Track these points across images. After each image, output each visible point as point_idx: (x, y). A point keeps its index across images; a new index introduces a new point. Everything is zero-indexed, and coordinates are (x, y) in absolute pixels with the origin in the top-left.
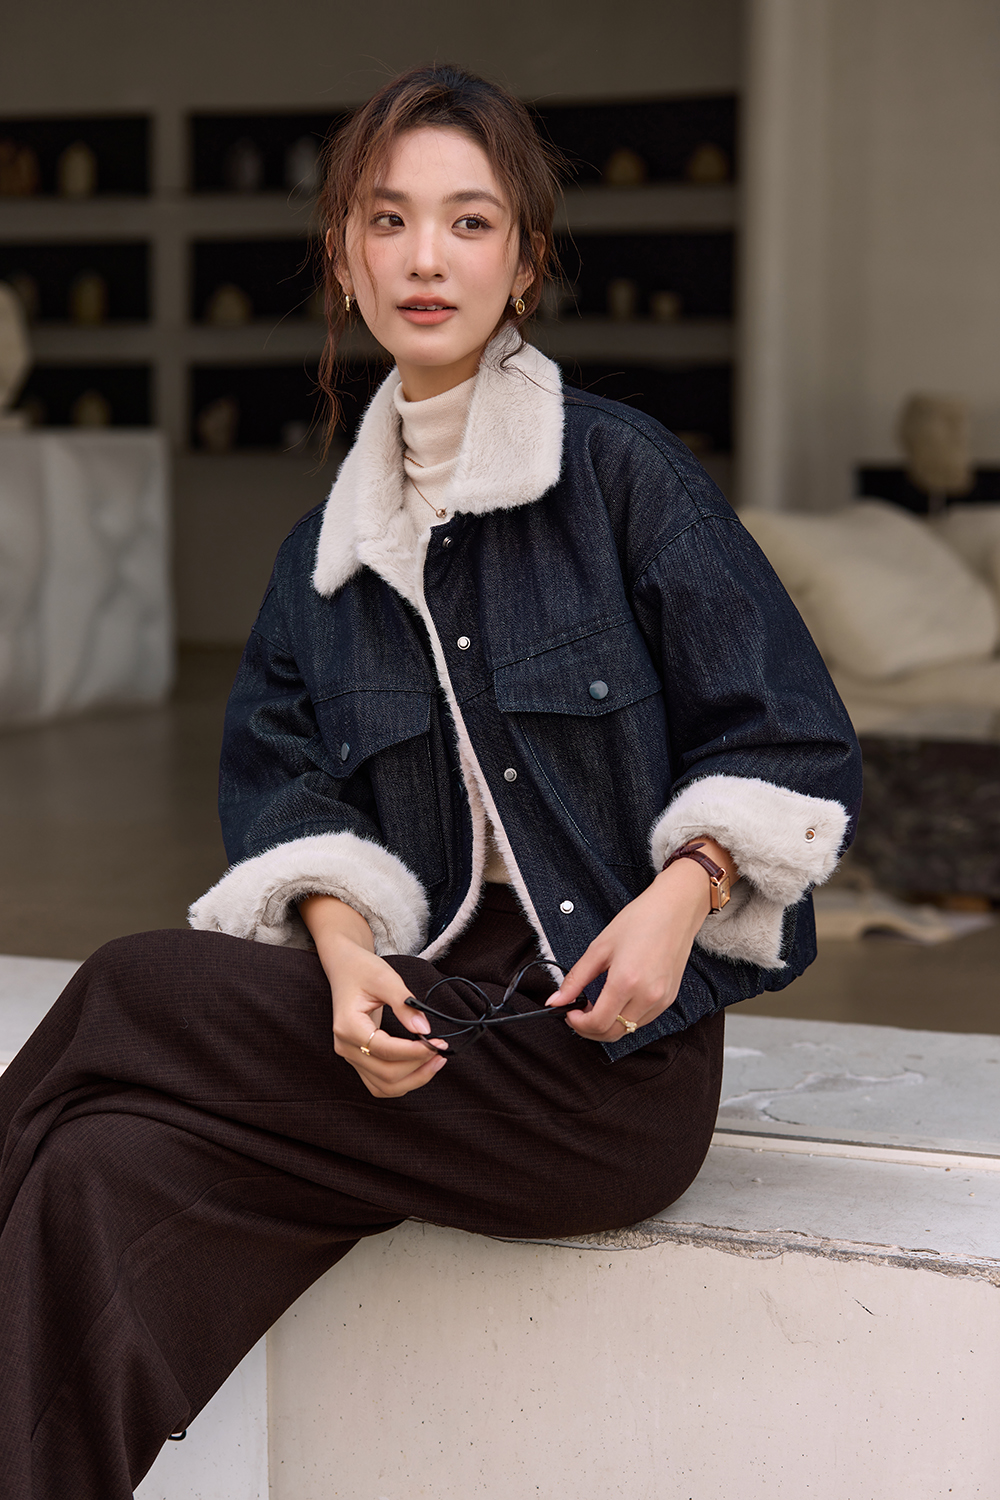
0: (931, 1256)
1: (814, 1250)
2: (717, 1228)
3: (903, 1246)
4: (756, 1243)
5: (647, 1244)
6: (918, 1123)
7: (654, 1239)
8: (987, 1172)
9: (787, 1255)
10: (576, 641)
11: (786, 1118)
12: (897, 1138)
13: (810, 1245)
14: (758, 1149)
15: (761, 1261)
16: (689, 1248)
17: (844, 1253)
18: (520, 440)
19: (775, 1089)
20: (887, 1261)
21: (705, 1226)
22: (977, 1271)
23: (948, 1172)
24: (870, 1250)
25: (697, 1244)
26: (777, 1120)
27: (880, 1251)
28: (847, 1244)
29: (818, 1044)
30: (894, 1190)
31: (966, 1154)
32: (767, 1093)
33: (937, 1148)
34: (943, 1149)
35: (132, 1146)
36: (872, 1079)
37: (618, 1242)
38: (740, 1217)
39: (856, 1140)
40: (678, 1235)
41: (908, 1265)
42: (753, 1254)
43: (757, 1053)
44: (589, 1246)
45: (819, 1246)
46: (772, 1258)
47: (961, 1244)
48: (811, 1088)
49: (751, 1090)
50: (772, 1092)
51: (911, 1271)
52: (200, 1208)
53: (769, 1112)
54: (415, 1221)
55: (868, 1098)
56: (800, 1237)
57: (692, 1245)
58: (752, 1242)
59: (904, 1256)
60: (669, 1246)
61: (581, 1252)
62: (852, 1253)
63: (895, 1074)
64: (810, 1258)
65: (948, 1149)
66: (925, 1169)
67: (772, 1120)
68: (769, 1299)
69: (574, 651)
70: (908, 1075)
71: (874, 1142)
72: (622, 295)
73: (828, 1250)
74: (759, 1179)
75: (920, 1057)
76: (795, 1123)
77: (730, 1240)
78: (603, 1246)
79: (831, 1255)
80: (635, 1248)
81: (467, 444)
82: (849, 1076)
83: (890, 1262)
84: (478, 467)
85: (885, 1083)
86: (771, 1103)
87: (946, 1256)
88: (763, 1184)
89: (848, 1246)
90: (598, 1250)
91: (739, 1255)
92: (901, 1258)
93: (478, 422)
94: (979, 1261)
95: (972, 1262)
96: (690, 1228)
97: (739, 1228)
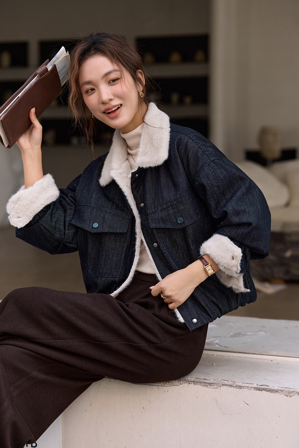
0: (266, 387)
1: (230, 385)
2: (201, 379)
3: (258, 384)
4: (213, 384)
5: (179, 384)
6: (263, 347)
7: (181, 382)
8: (284, 361)
9: (222, 387)
10: (173, 205)
11: (224, 346)
12: (257, 351)
13: (229, 384)
14: (215, 355)
15: (214, 389)
16: (192, 385)
17: (240, 386)
18: (156, 145)
19: (221, 337)
20: (253, 388)
21: (197, 378)
22: (280, 392)
23: (272, 362)
24: (248, 385)
25: (195, 384)
26: (221, 346)
27: (251, 386)
28: (241, 383)
29: (234, 323)
30: (255, 367)
31: (278, 356)
32: (218, 338)
33: (269, 354)
34: (270, 354)
35: (14, 355)
36: (250, 334)
37: (170, 384)
38: (208, 376)
39: (244, 352)
40: (189, 381)
41: (259, 390)
42: (212, 387)
43: (215, 326)
44: (161, 385)
45: (232, 384)
46: (217, 388)
47: (276, 383)
48: (231, 336)
49: (213, 337)
50: (220, 338)
51: (260, 392)
52: (35, 373)
53: (218, 344)
54: (107, 378)
55: (248, 339)
56: (226, 382)
57: (193, 384)
58: (211, 383)
59: (258, 387)
60: (186, 385)
61: (158, 387)
62: (242, 386)
63: (257, 332)
64: (229, 388)
65: (272, 354)
66: (265, 360)
67: (219, 346)
68: (217, 401)
69: (172, 208)
70: (261, 332)
71: (250, 352)
72: (175, 97)
73: (235, 385)
74: (214, 364)
75: (264, 327)
76: (226, 347)
77: (205, 383)
78: (165, 385)
79: (236, 387)
80: (175, 386)
81: (141, 146)
82: (243, 333)
83: (254, 389)
84: (144, 153)
85: (254, 335)
86: (219, 341)
87: (271, 387)
88: (216, 366)
89: (241, 384)
90: (164, 386)
91: (208, 387)
92: (257, 388)
93: (144, 139)
94: (281, 388)
95: (279, 388)
96: (193, 379)
97: (207, 379)
